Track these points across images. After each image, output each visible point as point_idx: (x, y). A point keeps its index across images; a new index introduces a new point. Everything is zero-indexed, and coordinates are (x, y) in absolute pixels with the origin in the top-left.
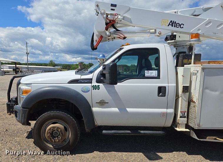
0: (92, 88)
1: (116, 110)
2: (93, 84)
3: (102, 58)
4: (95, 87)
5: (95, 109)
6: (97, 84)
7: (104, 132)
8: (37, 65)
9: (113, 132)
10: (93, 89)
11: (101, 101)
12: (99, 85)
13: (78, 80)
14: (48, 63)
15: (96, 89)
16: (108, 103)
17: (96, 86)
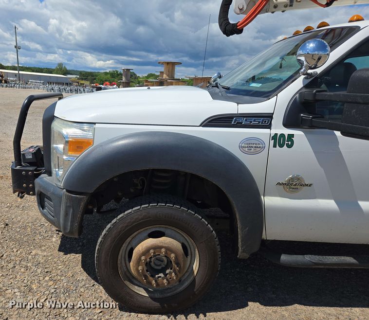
0: (272, 142)
1: (330, 204)
2: (273, 131)
3: (316, 53)
4: (279, 141)
5: (269, 201)
6: (287, 132)
7: (284, 258)
8: (33, 71)
9: (308, 258)
10: (275, 146)
11: (292, 179)
12: (293, 135)
13: (232, 118)
14: (54, 68)
15: (281, 146)
16: (310, 185)
17: (282, 135)
